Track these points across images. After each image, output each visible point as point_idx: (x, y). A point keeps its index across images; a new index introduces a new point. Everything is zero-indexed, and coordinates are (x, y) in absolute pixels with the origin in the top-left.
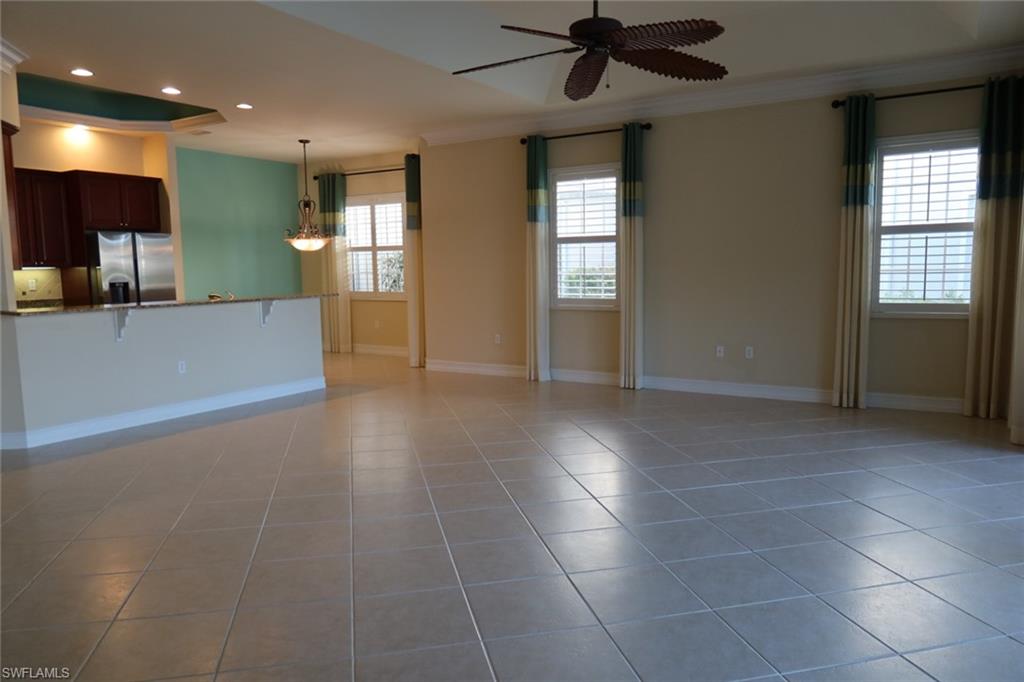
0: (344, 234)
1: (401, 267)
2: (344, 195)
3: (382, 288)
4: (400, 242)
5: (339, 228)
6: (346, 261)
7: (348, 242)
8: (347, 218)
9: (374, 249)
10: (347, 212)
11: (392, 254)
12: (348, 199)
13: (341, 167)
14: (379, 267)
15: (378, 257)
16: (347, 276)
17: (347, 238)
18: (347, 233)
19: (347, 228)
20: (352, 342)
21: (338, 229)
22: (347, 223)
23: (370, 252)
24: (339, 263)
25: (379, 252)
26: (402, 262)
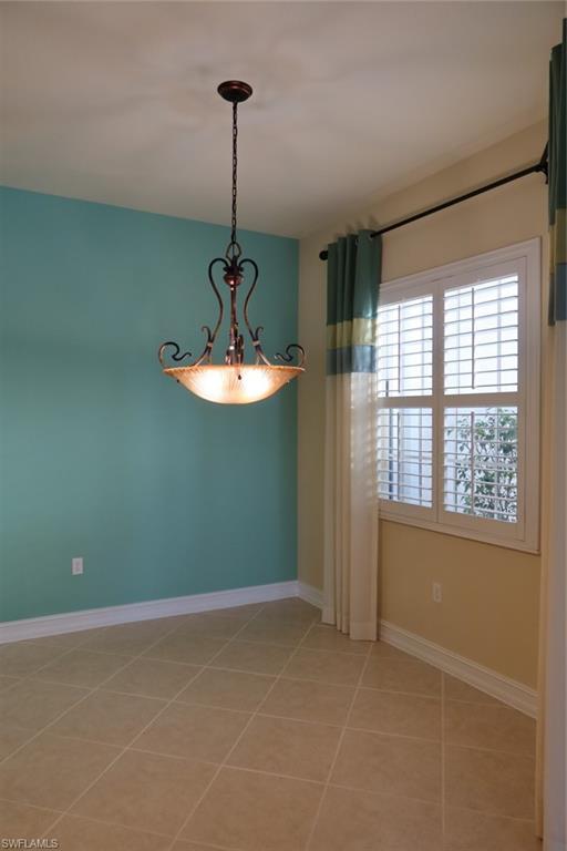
0: (372, 368)
1: (507, 449)
2: (377, 279)
3: (455, 500)
4: (509, 381)
5: (361, 354)
6: (373, 430)
7: (381, 387)
8: (379, 331)
9: (438, 401)
10: (379, 320)
11: (482, 414)
12: (384, 288)
13: (372, 219)
14: (449, 448)
15: (448, 422)
16: (374, 464)
17: (381, 375)
18: (380, 364)
19: (379, 353)
20: (379, 615)
21: (358, 353)
22: (379, 343)
23: (429, 411)
24: (356, 433)
25: (449, 411)
26: (511, 433)
